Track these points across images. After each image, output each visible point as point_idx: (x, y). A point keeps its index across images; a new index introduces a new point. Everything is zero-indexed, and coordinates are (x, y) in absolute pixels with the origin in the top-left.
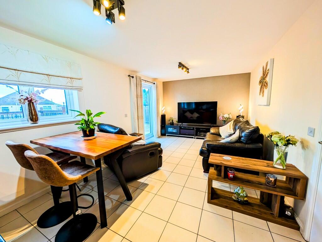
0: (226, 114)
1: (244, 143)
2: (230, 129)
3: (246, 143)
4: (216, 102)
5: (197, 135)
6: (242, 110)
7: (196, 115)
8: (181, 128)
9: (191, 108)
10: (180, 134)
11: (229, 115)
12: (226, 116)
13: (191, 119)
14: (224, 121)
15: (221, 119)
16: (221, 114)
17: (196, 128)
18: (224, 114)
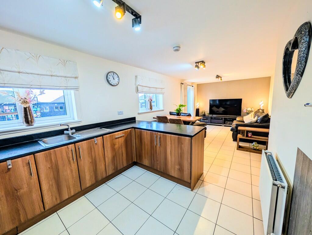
0: (249, 108)
1: (259, 123)
2: (252, 117)
3: (260, 123)
4: (241, 99)
5: (224, 123)
6: (263, 105)
7: (222, 109)
8: (211, 118)
9: (215, 104)
10: (211, 123)
11: (251, 108)
12: (249, 109)
13: (218, 112)
14: (248, 113)
15: (245, 111)
16: (245, 108)
17: (224, 118)
18: (247, 108)
